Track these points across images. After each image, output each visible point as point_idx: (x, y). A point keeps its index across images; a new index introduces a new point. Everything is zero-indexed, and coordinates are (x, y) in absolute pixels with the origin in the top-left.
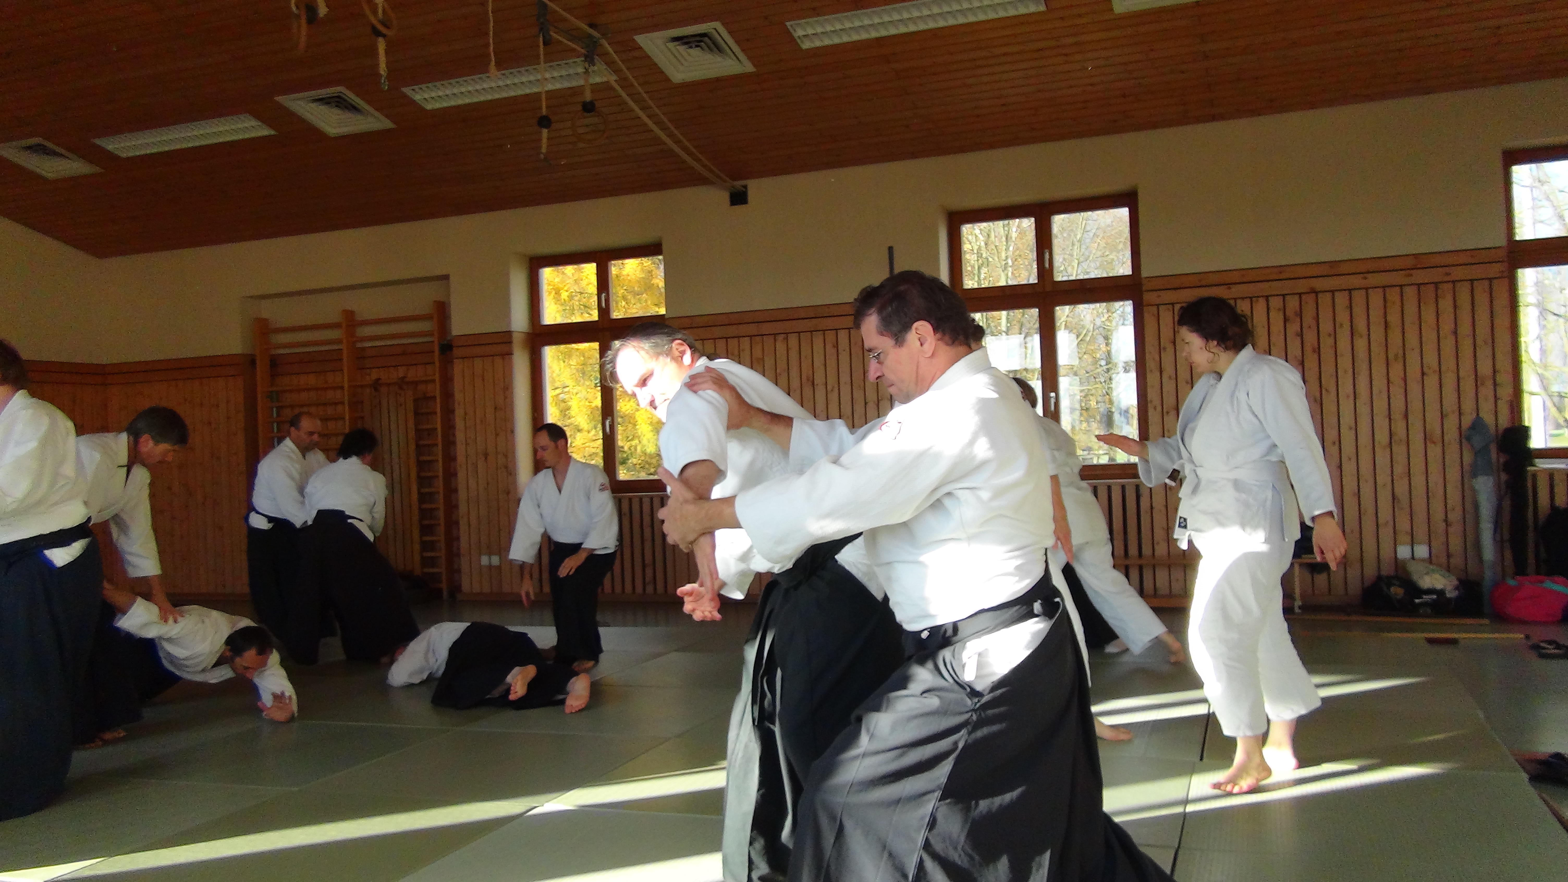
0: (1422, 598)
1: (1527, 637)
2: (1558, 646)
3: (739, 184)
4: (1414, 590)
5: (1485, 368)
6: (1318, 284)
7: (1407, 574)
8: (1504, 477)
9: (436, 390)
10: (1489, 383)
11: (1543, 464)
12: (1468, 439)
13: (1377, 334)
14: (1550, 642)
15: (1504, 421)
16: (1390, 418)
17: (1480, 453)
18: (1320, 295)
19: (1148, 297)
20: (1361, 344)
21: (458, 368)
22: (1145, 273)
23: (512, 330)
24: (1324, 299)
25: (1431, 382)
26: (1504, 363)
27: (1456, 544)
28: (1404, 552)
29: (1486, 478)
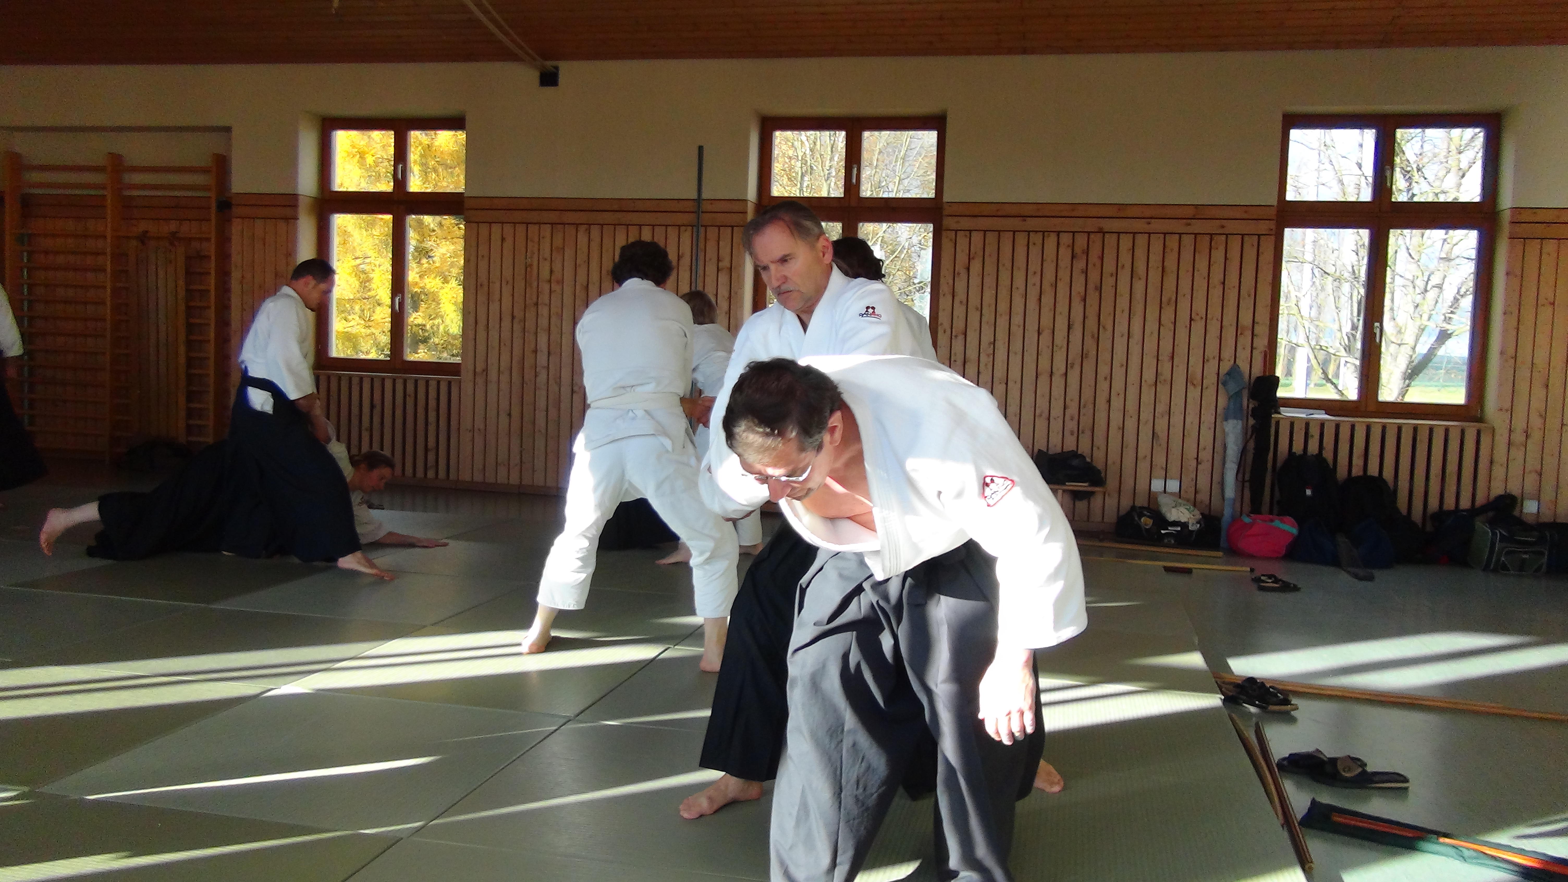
0: (1168, 529)
1: (1252, 570)
2: (1276, 581)
3: (549, 64)
4: (1161, 521)
5: (1246, 319)
6: (1108, 225)
7: (1157, 504)
8: (1252, 421)
9: (211, 248)
10: (1249, 333)
11: (1287, 413)
12: (1225, 384)
13: (1155, 276)
14: (1270, 577)
15: (1257, 371)
16: (1158, 360)
17: (1235, 397)
18: (1107, 236)
19: (948, 222)
20: (1139, 286)
21: (236, 228)
22: (946, 198)
23: (300, 193)
24: (1111, 240)
25: (1198, 327)
26: (1263, 316)
27: (1203, 481)
28: (1157, 485)
29: (1235, 421)
